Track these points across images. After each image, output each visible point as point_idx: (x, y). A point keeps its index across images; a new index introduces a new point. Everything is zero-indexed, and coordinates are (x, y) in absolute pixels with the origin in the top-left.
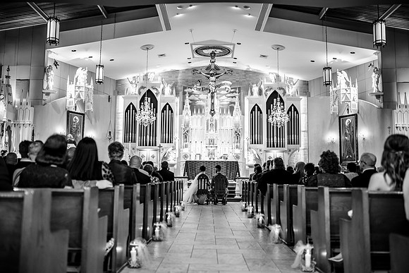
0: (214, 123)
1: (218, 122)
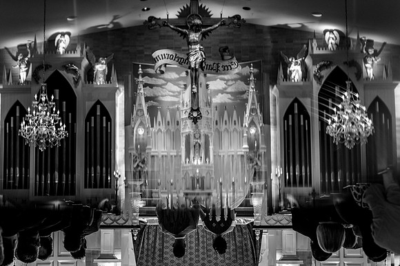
0: (202, 141)
1: (211, 140)
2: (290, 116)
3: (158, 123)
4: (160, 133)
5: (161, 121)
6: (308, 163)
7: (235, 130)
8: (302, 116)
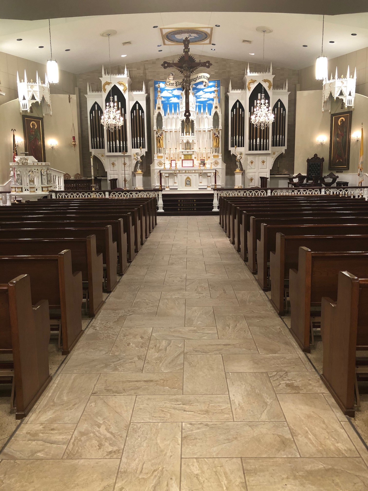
2: (235, 109)
3: (168, 114)
4: (169, 119)
5: (169, 113)
6: (243, 135)
7: (207, 117)
8: (241, 109)
